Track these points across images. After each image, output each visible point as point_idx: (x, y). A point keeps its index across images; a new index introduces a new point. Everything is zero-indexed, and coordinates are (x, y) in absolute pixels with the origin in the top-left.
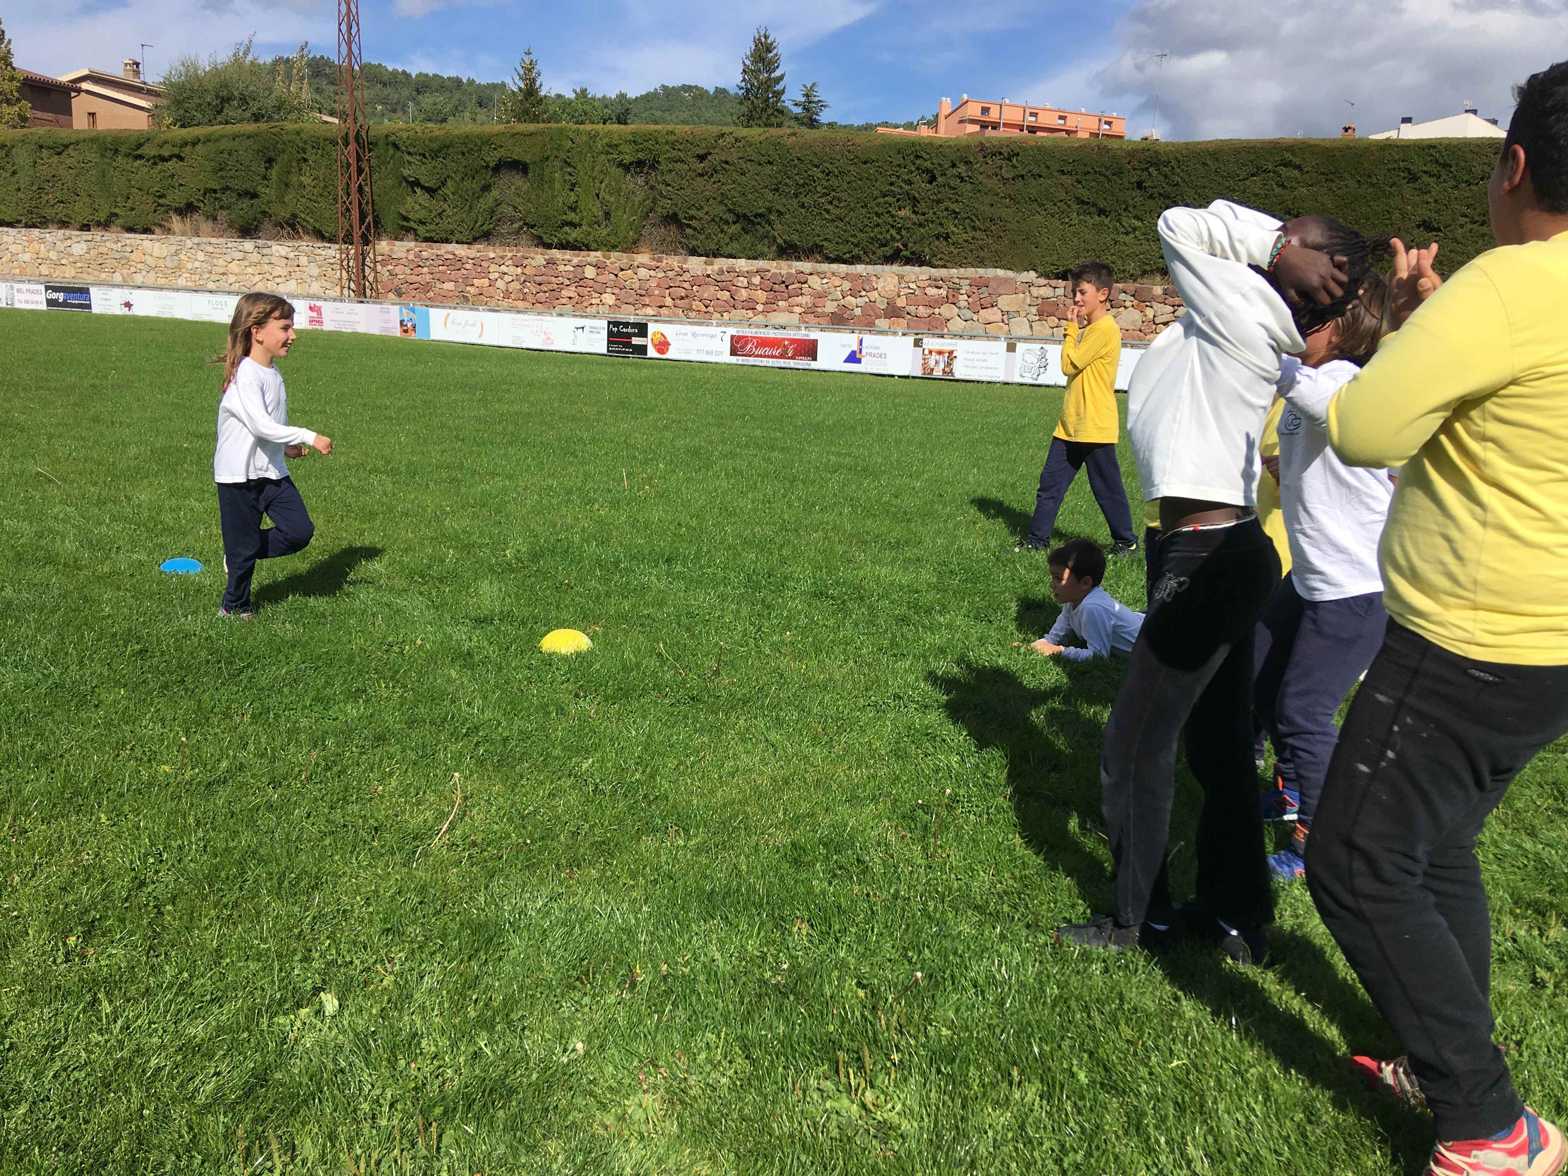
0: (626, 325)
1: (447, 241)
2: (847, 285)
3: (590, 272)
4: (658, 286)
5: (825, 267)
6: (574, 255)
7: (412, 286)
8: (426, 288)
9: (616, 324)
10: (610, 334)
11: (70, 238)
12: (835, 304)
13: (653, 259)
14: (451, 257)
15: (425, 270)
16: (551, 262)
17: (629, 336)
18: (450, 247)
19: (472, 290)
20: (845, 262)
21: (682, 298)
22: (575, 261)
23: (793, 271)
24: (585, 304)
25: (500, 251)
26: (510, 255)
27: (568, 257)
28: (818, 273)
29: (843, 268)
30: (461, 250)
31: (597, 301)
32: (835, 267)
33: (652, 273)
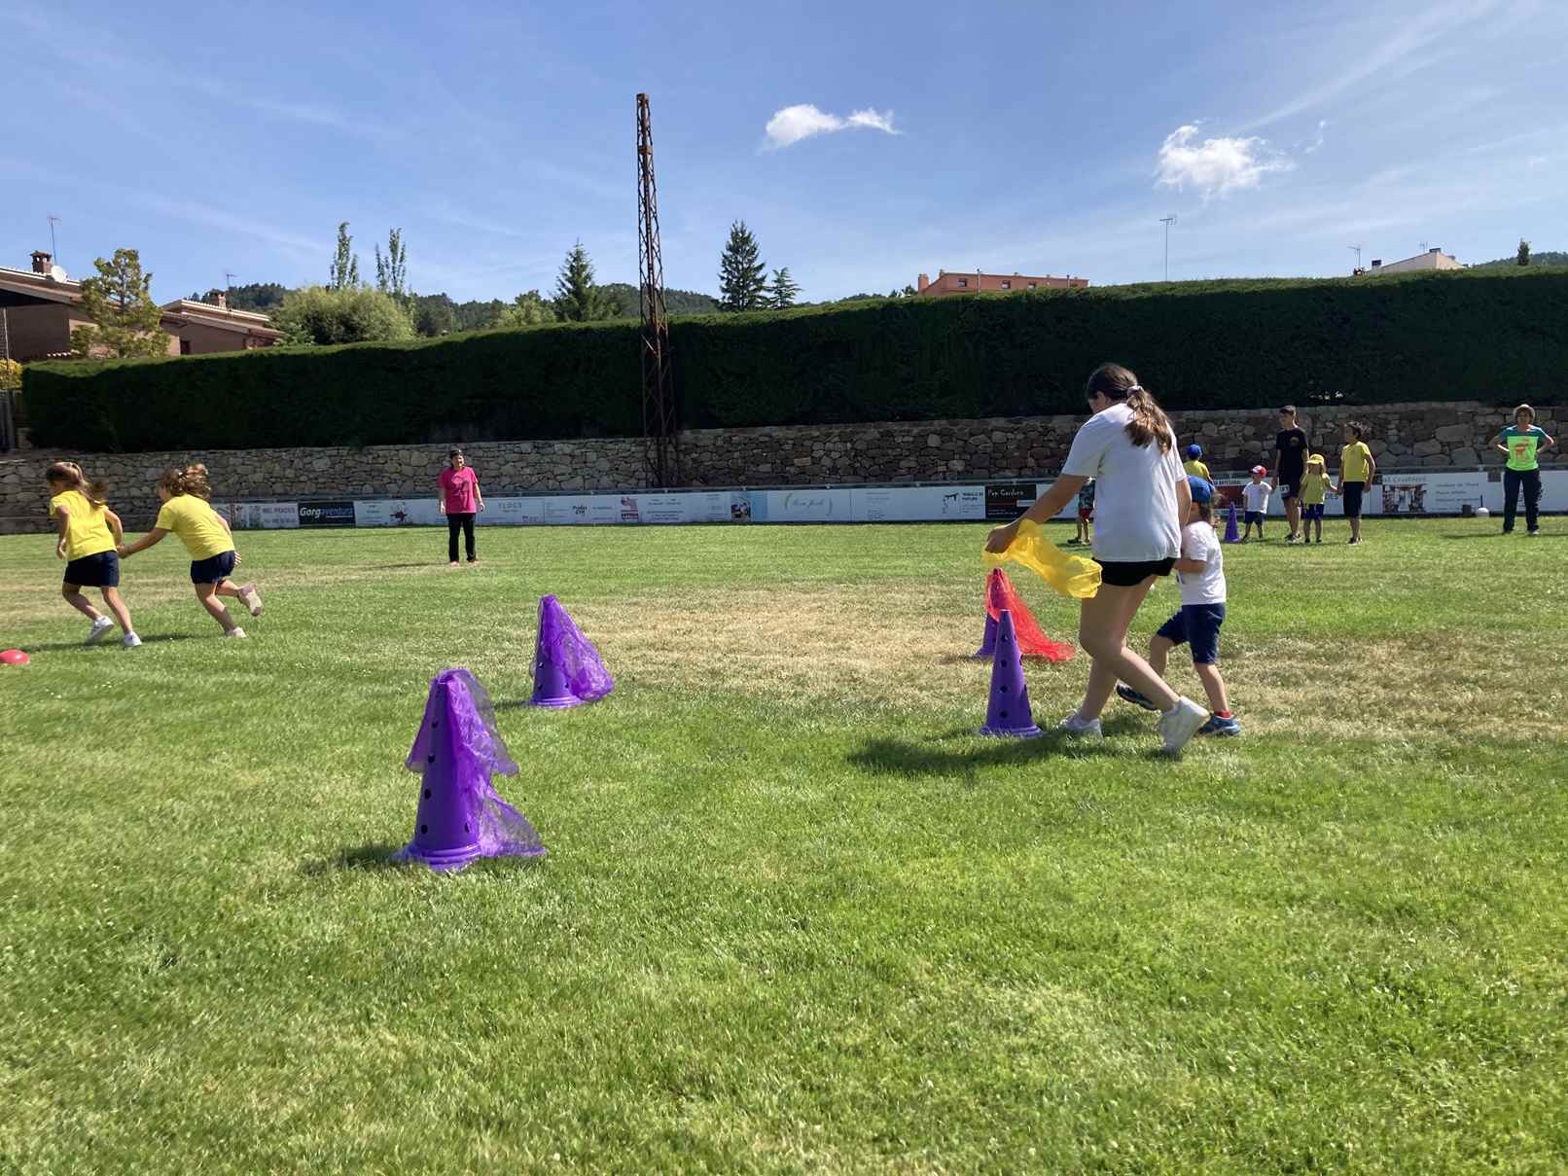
1: (765, 424)
3: (933, 441)
4: (1018, 448)
6: (915, 425)
7: (720, 472)
8: (739, 472)
11: (311, 455)
13: (1010, 422)
14: (767, 439)
15: (736, 455)
16: (890, 434)
17: (1015, 499)
18: (767, 430)
19: (792, 470)
21: (1047, 457)
22: (916, 431)
24: (929, 472)
25: (824, 428)
26: (837, 431)
27: (906, 428)
30: (778, 432)
31: (944, 468)
33: (1010, 435)
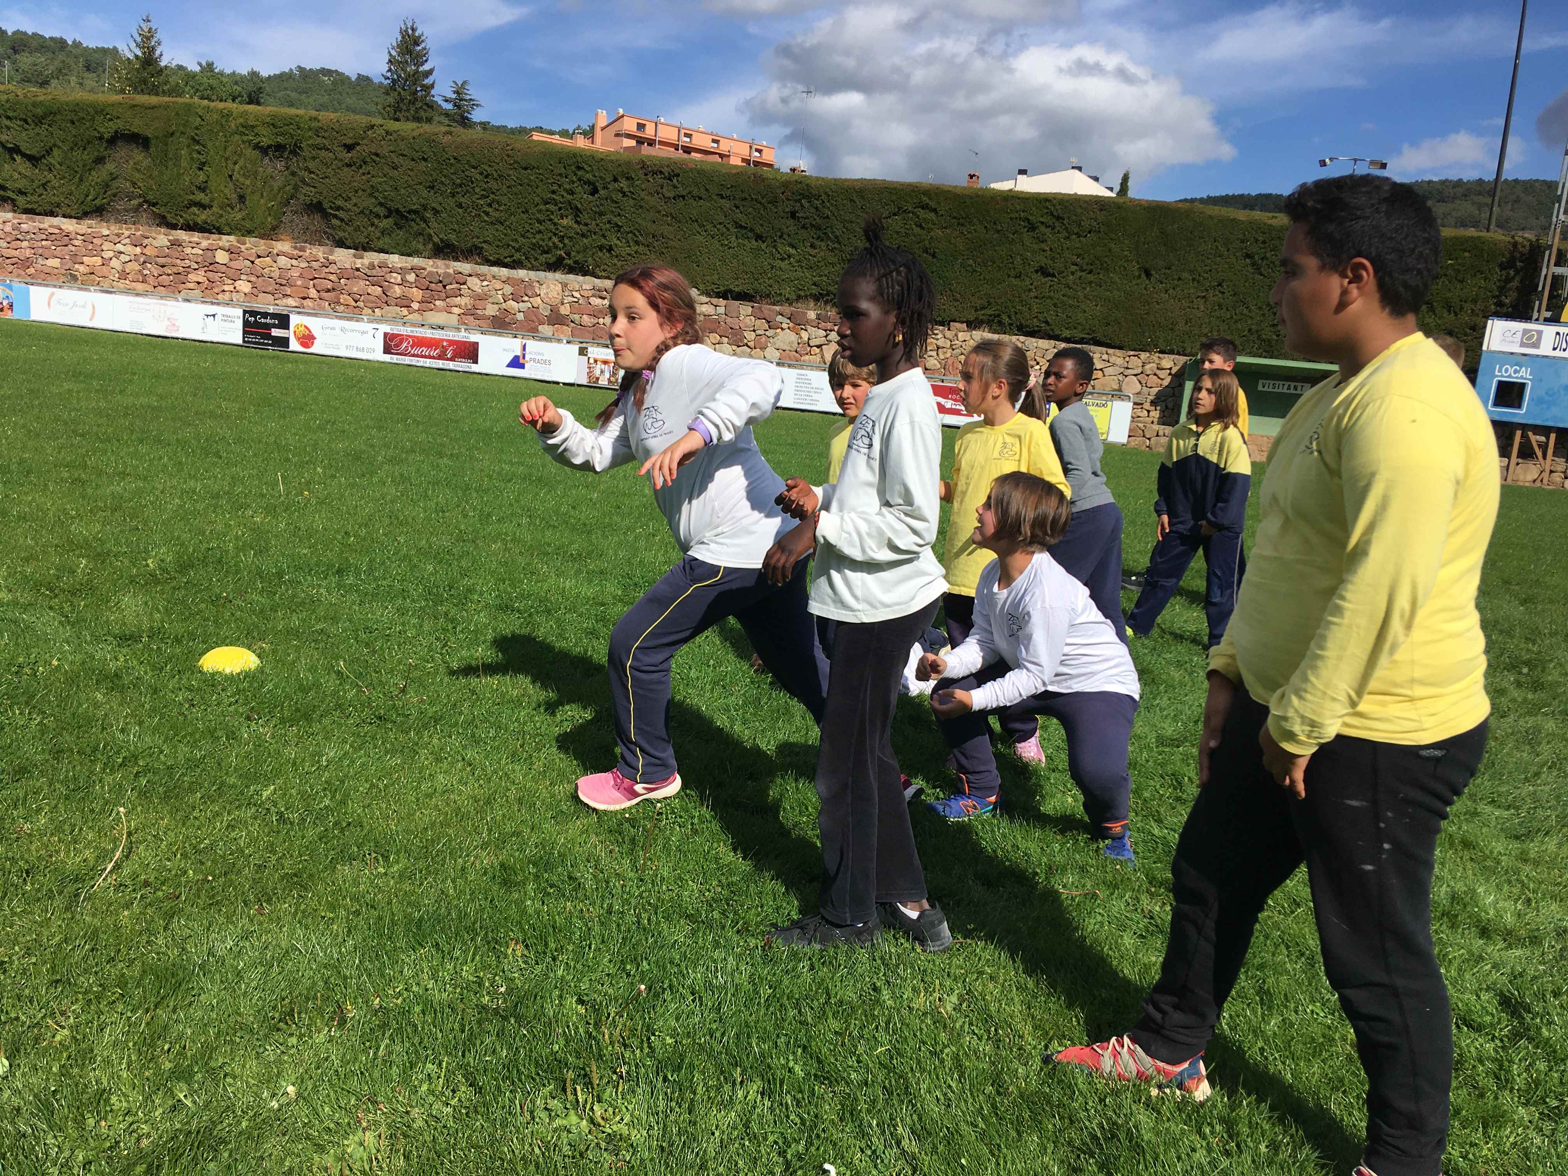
0: (265, 315)
1: (52, 214)
2: (508, 289)
3: (222, 257)
4: (301, 276)
5: (485, 269)
6: (203, 237)
7: (8, 261)
8: (25, 263)
9: (253, 313)
10: (246, 324)
12: (496, 307)
13: (295, 248)
14: (57, 231)
15: (25, 244)
16: (176, 243)
17: (268, 327)
18: (56, 221)
19: (81, 268)
20: (506, 266)
21: (328, 291)
22: (205, 244)
23: (451, 271)
24: (216, 290)
25: (115, 228)
26: (127, 233)
27: (196, 239)
28: (478, 275)
29: (504, 272)
30: (69, 225)
31: (231, 288)
32: (495, 270)
33: (294, 262)
